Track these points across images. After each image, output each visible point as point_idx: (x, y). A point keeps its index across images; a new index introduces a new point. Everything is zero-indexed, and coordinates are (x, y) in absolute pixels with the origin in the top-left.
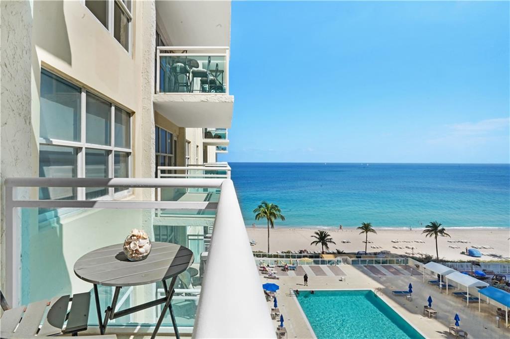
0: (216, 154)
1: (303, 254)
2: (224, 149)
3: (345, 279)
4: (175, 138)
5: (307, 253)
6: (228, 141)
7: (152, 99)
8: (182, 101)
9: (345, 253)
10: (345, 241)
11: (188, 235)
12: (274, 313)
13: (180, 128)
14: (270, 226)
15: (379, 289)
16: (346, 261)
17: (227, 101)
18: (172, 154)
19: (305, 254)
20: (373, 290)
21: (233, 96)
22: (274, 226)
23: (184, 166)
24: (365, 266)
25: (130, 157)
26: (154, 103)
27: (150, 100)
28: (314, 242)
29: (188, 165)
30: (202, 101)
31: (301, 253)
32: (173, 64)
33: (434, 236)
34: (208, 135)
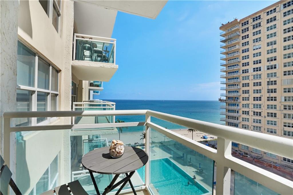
0: (93, 95)
1: (136, 145)
2: (98, 92)
3: (156, 155)
4: (77, 86)
5: (138, 144)
6: (103, 88)
7: (71, 64)
8: (89, 66)
9: (156, 142)
10: (155, 137)
11: (83, 140)
12: (123, 175)
13: (80, 80)
14: (120, 132)
15: (171, 157)
16: (156, 146)
17: (114, 67)
18: (75, 95)
19: (137, 144)
20: (168, 158)
21: (118, 65)
22: (123, 132)
23: (82, 102)
24: (165, 148)
25: (57, 97)
26: (72, 66)
27: (70, 64)
28: (141, 138)
29: (84, 101)
30: (101, 67)
31: (135, 144)
32: (84, 45)
33: (192, 131)
34: (91, 85)
